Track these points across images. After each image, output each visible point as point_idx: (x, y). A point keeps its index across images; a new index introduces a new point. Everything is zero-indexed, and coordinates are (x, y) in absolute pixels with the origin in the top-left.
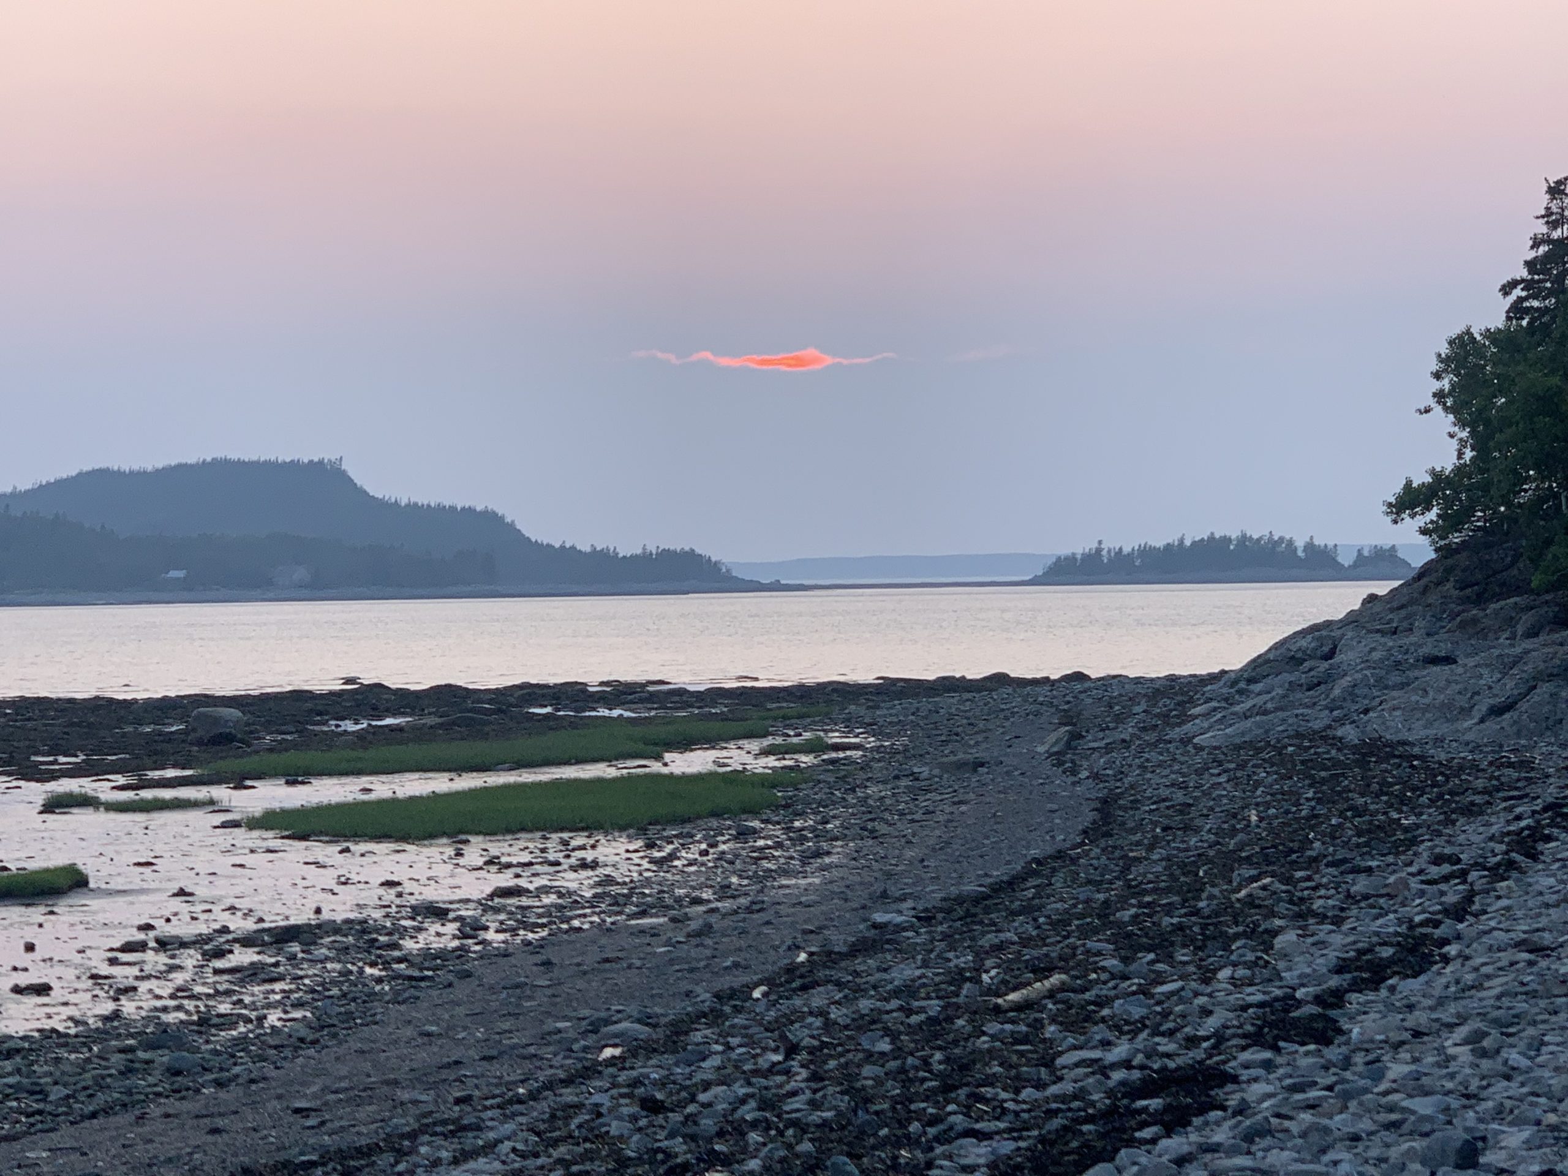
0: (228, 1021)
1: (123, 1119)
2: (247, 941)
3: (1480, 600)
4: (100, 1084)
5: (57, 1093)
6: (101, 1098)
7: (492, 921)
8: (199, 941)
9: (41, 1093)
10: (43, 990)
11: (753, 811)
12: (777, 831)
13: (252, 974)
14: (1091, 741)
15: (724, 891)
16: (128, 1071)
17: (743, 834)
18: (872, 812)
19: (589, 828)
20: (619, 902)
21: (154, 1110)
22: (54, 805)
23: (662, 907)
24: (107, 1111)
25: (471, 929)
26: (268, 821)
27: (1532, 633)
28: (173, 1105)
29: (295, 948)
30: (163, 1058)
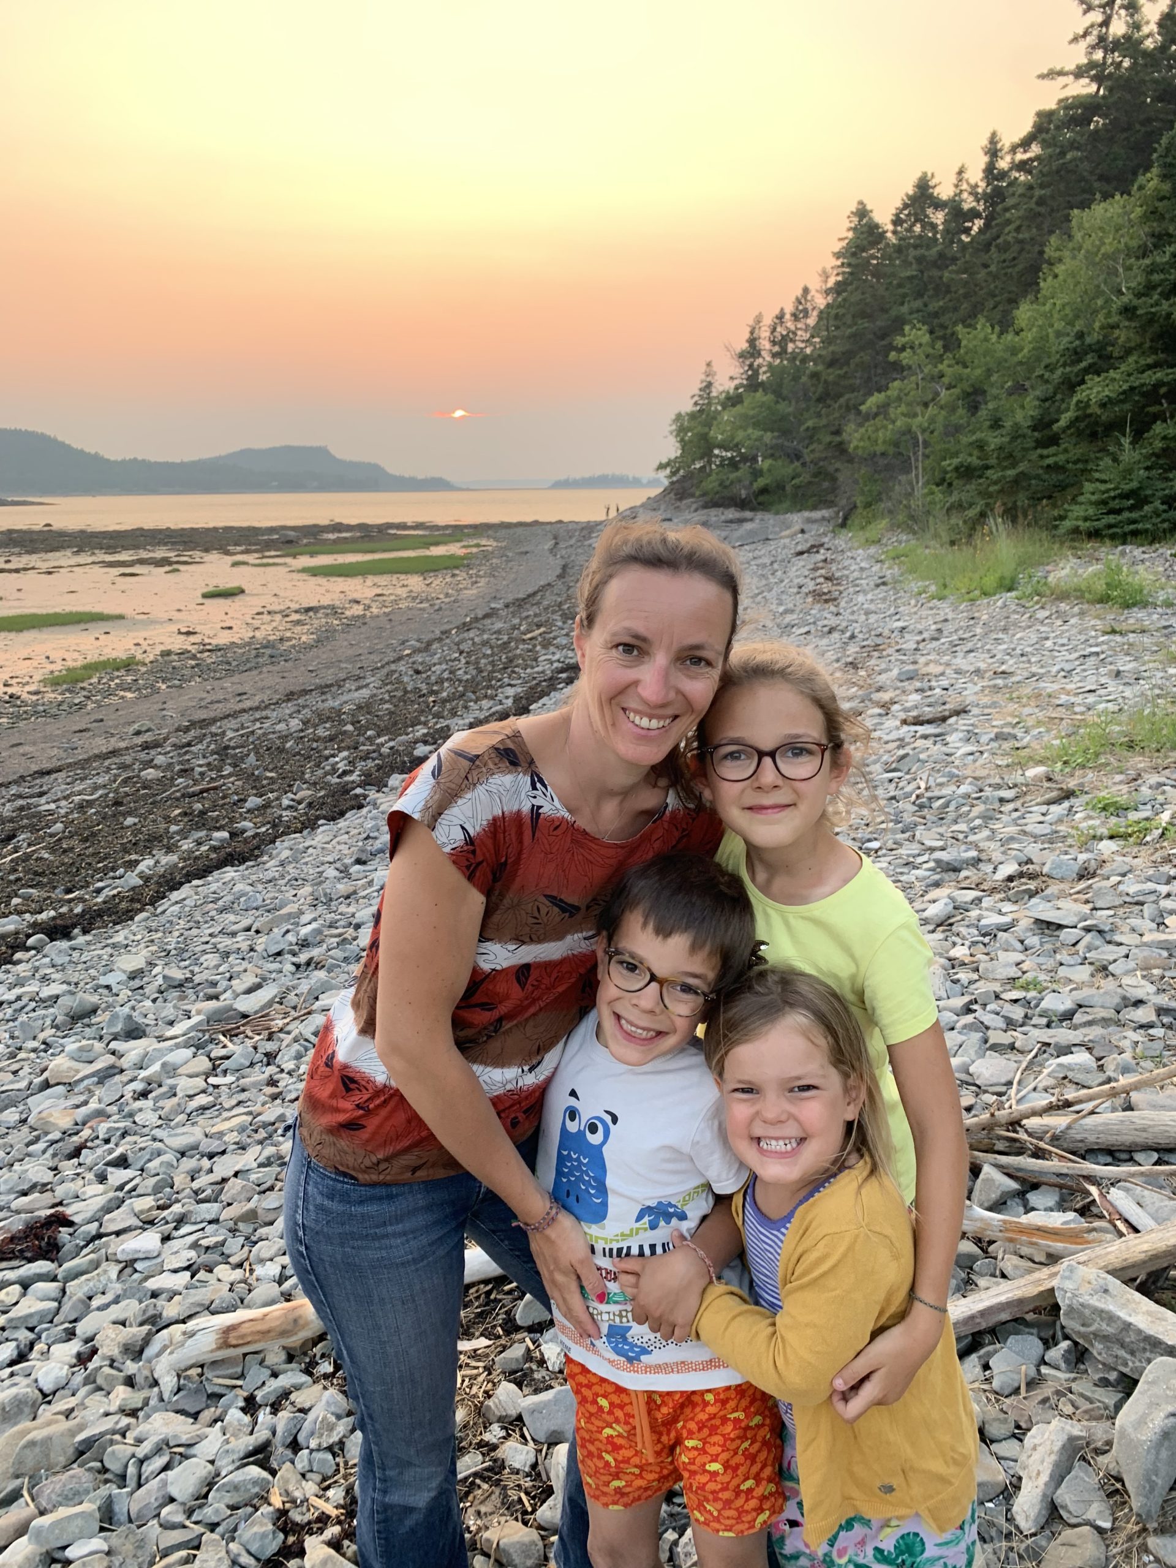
0: (289, 639)
1: (255, 672)
2: (296, 612)
3: (681, 499)
4: (248, 660)
5: (234, 663)
6: (249, 665)
7: (374, 605)
8: (280, 612)
9: (229, 663)
10: (230, 628)
11: (457, 567)
12: (464, 575)
13: (298, 623)
14: (562, 545)
15: (447, 595)
16: (257, 656)
17: (454, 575)
18: (494, 568)
19: (406, 573)
20: (414, 598)
21: (265, 669)
22: (235, 564)
23: (427, 600)
24: (250, 669)
25: (368, 607)
26: (304, 570)
27: (696, 510)
28: (270, 668)
29: (311, 614)
30: (268, 652)
